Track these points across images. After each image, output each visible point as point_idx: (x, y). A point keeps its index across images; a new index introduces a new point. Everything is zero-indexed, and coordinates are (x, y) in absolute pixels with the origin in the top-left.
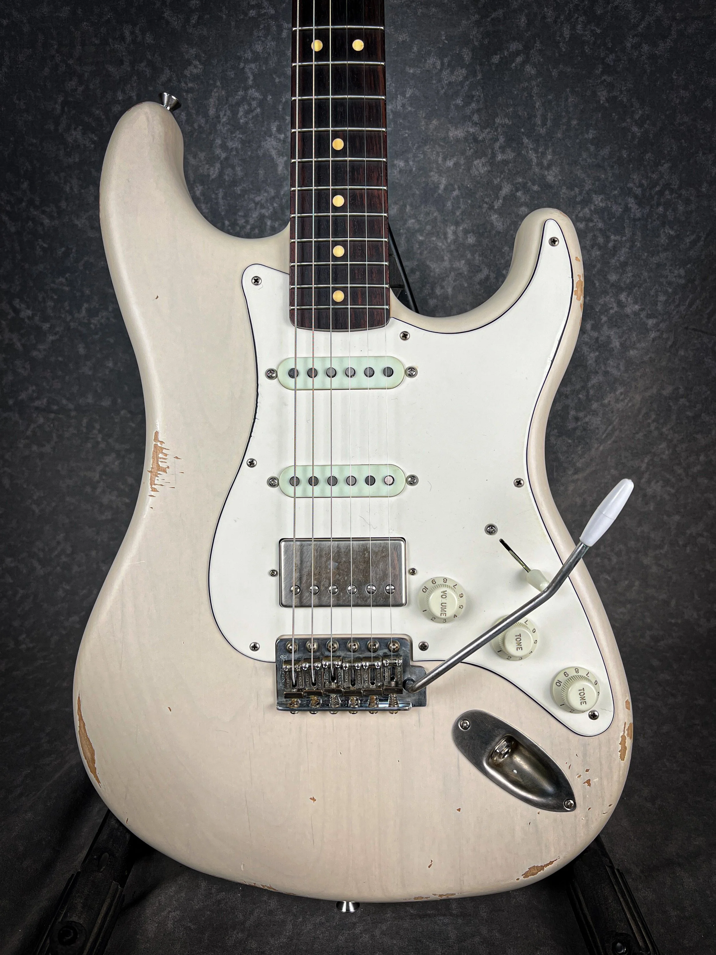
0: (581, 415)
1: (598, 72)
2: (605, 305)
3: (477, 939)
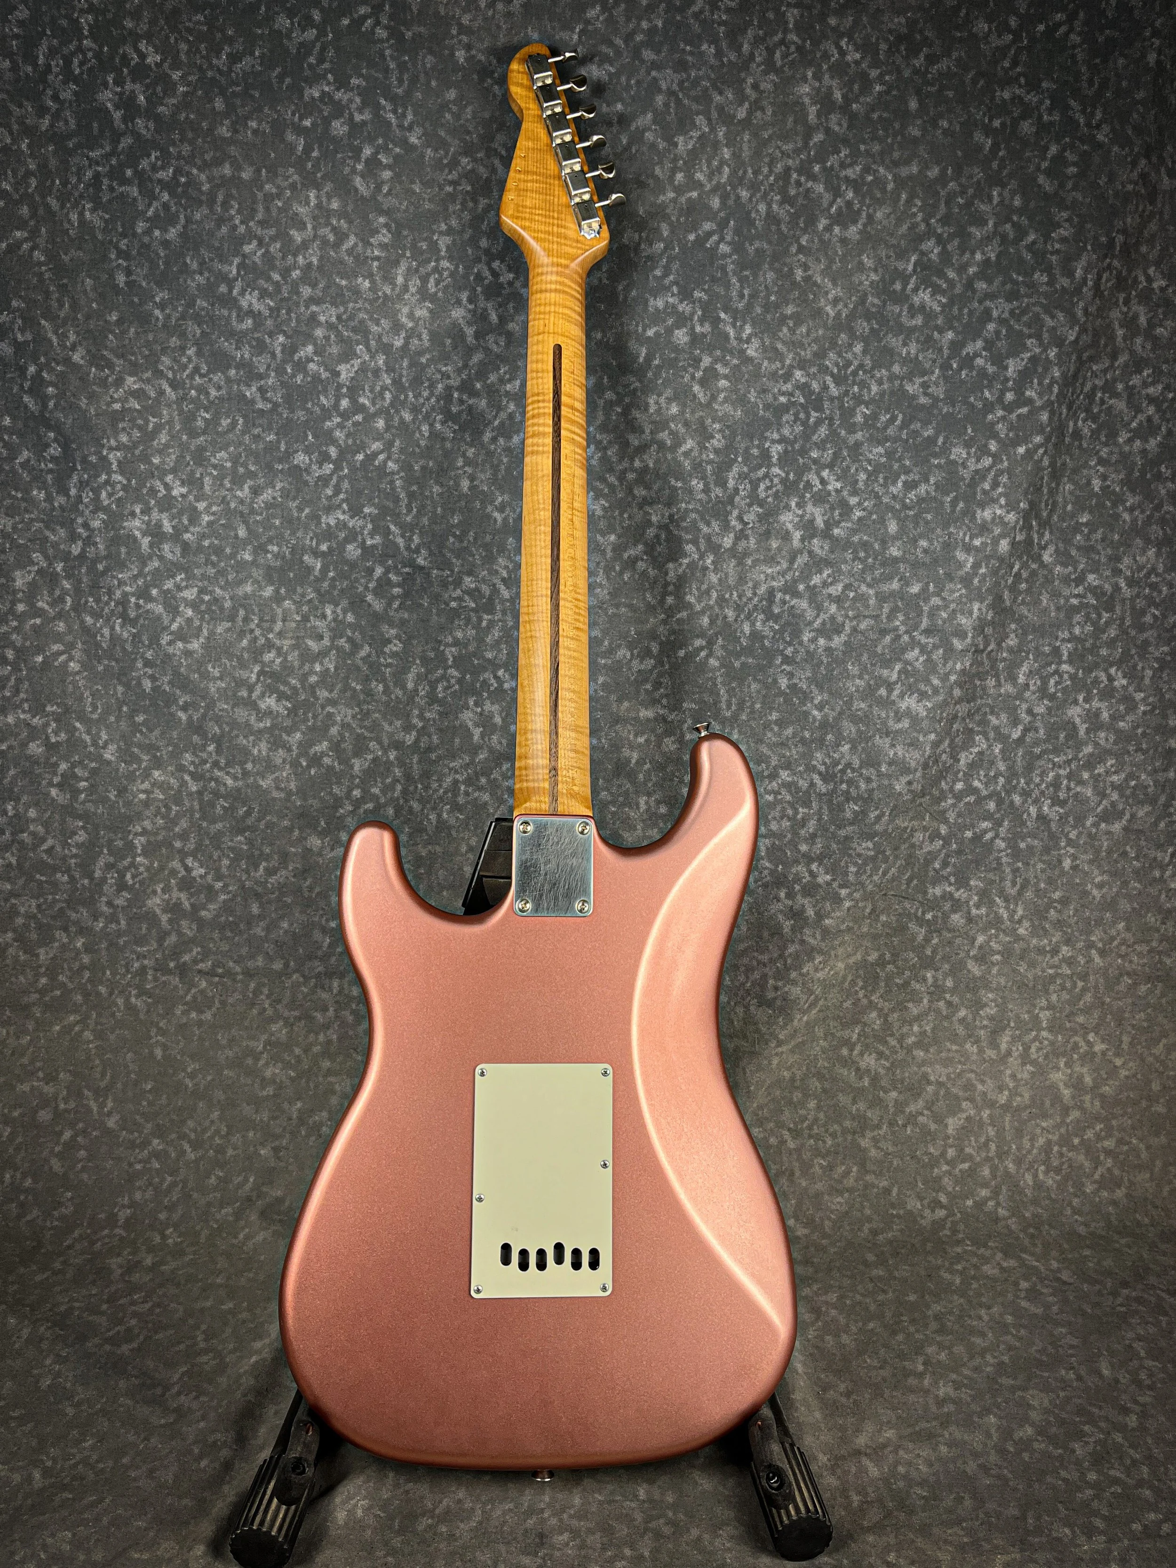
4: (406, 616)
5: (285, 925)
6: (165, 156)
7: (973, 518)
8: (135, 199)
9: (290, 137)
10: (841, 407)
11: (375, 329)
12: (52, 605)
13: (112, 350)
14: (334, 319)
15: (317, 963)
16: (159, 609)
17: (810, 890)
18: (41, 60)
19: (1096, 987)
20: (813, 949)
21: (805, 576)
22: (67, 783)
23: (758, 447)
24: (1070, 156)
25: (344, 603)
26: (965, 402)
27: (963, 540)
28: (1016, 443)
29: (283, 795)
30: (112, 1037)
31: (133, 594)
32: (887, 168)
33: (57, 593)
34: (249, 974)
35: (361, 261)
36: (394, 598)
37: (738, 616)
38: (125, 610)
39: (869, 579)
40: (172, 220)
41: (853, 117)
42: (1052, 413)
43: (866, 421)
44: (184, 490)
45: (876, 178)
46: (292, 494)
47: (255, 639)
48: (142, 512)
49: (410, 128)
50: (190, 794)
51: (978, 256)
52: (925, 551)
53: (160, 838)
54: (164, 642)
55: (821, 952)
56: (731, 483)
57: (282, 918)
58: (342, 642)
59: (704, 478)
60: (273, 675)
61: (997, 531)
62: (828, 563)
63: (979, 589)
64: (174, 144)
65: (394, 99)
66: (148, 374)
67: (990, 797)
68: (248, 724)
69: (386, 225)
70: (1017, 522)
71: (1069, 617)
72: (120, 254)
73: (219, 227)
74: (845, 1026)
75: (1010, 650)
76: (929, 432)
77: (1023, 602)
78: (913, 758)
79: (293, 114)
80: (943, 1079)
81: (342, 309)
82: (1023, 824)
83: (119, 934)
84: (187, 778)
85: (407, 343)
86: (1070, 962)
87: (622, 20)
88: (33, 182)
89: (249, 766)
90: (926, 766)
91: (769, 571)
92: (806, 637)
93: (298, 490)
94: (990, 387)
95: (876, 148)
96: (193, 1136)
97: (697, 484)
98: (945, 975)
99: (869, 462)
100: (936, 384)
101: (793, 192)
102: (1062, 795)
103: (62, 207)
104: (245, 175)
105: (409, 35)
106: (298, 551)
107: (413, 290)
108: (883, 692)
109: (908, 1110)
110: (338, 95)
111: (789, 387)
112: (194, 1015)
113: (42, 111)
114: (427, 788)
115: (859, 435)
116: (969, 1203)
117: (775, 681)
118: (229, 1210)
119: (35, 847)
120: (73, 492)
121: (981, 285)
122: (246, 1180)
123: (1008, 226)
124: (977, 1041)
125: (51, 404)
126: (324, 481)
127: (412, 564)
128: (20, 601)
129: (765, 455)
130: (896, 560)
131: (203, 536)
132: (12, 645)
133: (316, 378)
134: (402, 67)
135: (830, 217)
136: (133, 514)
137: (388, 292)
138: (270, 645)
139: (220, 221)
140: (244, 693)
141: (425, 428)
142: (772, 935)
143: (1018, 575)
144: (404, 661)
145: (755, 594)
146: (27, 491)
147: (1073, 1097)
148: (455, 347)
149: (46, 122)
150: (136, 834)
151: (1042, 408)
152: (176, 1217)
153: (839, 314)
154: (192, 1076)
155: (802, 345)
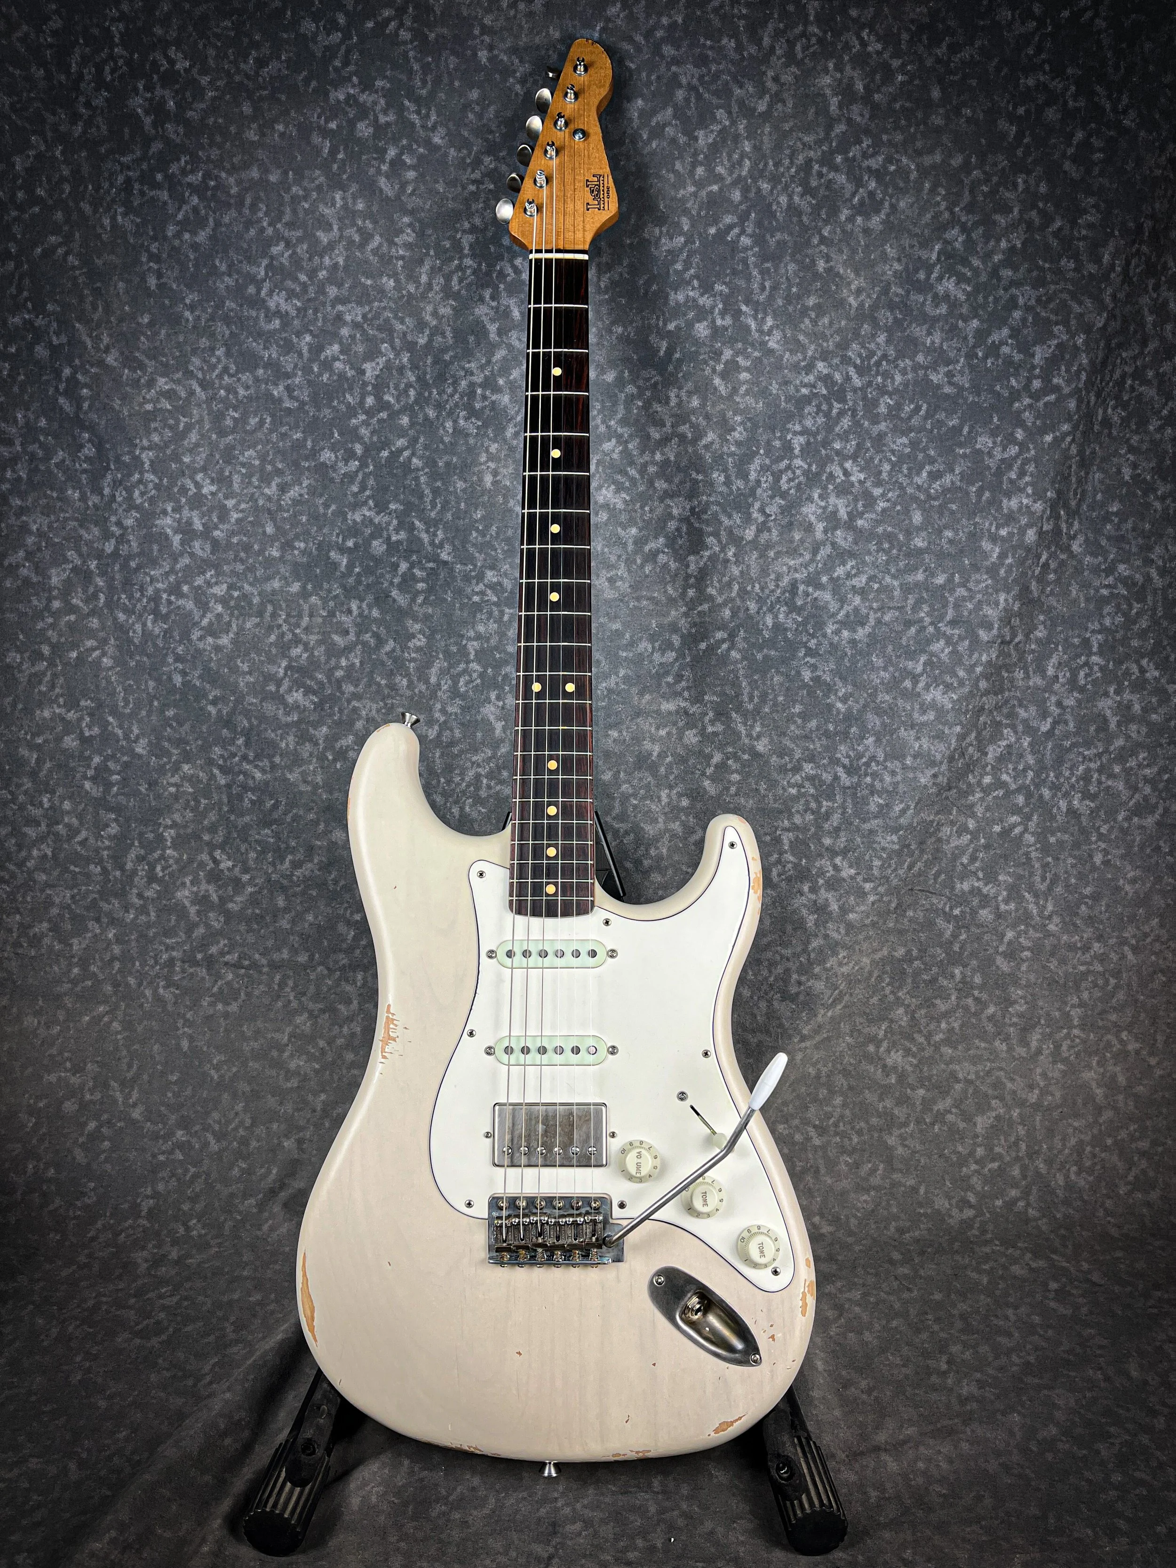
0: (803, 978)
1: (801, 654)
2: (821, 868)
3: (676, 1513)
4: (430, 611)
5: (310, 918)
6: (195, 160)
7: (1000, 508)
8: (165, 203)
9: (316, 139)
10: (864, 398)
11: (399, 327)
12: (87, 601)
13: (144, 352)
14: (359, 318)
15: (341, 956)
16: (190, 605)
17: (833, 884)
18: (74, 68)
19: (1129, 985)
20: (837, 943)
21: (828, 568)
22: (101, 776)
23: (780, 438)
24: (1096, 142)
25: (370, 598)
26: (991, 391)
27: (989, 530)
28: (1043, 431)
29: (309, 788)
30: (140, 1029)
31: (165, 591)
32: (910, 158)
33: (91, 590)
34: (275, 966)
35: (386, 260)
36: (418, 592)
37: (760, 608)
38: (157, 606)
39: (893, 570)
40: (202, 223)
41: (875, 108)
42: (1080, 401)
43: (890, 411)
44: (213, 488)
45: (899, 168)
46: (319, 490)
47: (283, 635)
48: (173, 510)
49: (434, 128)
50: (219, 787)
51: (1003, 244)
52: (951, 542)
53: (189, 831)
54: (194, 637)
55: (845, 947)
56: (753, 476)
57: (307, 910)
58: (367, 637)
59: (725, 470)
60: (300, 670)
61: (1024, 521)
62: (852, 555)
63: (1006, 579)
64: (203, 148)
65: (417, 100)
66: (179, 375)
67: (1018, 790)
68: (276, 718)
69: (410, 225)
70: (1044, 511)
71: (1100, 609)
72: (152, 257)
73: (247, 229)
74: (871, 1021)
75: (1039, 641)
76: (953, 422)
77: (1052, 593)
78: (939, 750)
79: (319, 117)
80: (972, 1077)
81: (367, 308)
82: (1053, 818)
83: (149, 925)
84: (216, 771)
85: (430, 341)
86: (1102, 958)
87: (641, 16)
88: (67, 188)
89: (277, 760)
90: (951, 759)
91: (792, 563)
92: (830, 629)
93: (325, 487)
94: (1016, 375)
95: (899, 137)
96: (217, 1127)
97: (718, 477)
98: (974, 971)
99: (893, 452)
100: (962, 372)
101: (814, 183)
102: (1093, 789)
103: (95, 211)
104: (273, 178)
105: (432, 36)
106: (323, 547)
107: (437, 288)
108: (908, 684)
109: (936, 1108)
110: (363, 98)
111: (811, 378)
112: (220, 1006)
113: (75, 117)
114: (449, 782)
115: (883, 426)
116: (999, 1203)
117: (798, 673)
118: (252, 1201)
119: (70, 838)
120: (107, 491)
121: (1007, 273)
122: (269, 1172)
123: (1034, 213)
124: (1007, 1039)
125: (86, 405)
126: (350, 477)
127: (436, 559)
128: (55, 598)
129: (788, 448)
130: (920, 552)
131: (233, 533)
132: (48, 641)
133: (342, 376)
134: (426, 68)
135: (853, 207)
136: (165, 512)
137: (412, 290)
138: (297, 641)
139: (248, 224)
140: (272, 688)
141: (449, 425)
142: (795, 929)
143: (1046, 565)
144: (428, 655)
145: (777, 586)
146: (62, 491)
147: (1106, 1097)
148: (478, 344)
149: (79, 129)
150: (166, 827)
151: (1070, 395)
152: (199, 1207)
153: (861, 305)
154: (217, 1068)
155: (825, 338)
